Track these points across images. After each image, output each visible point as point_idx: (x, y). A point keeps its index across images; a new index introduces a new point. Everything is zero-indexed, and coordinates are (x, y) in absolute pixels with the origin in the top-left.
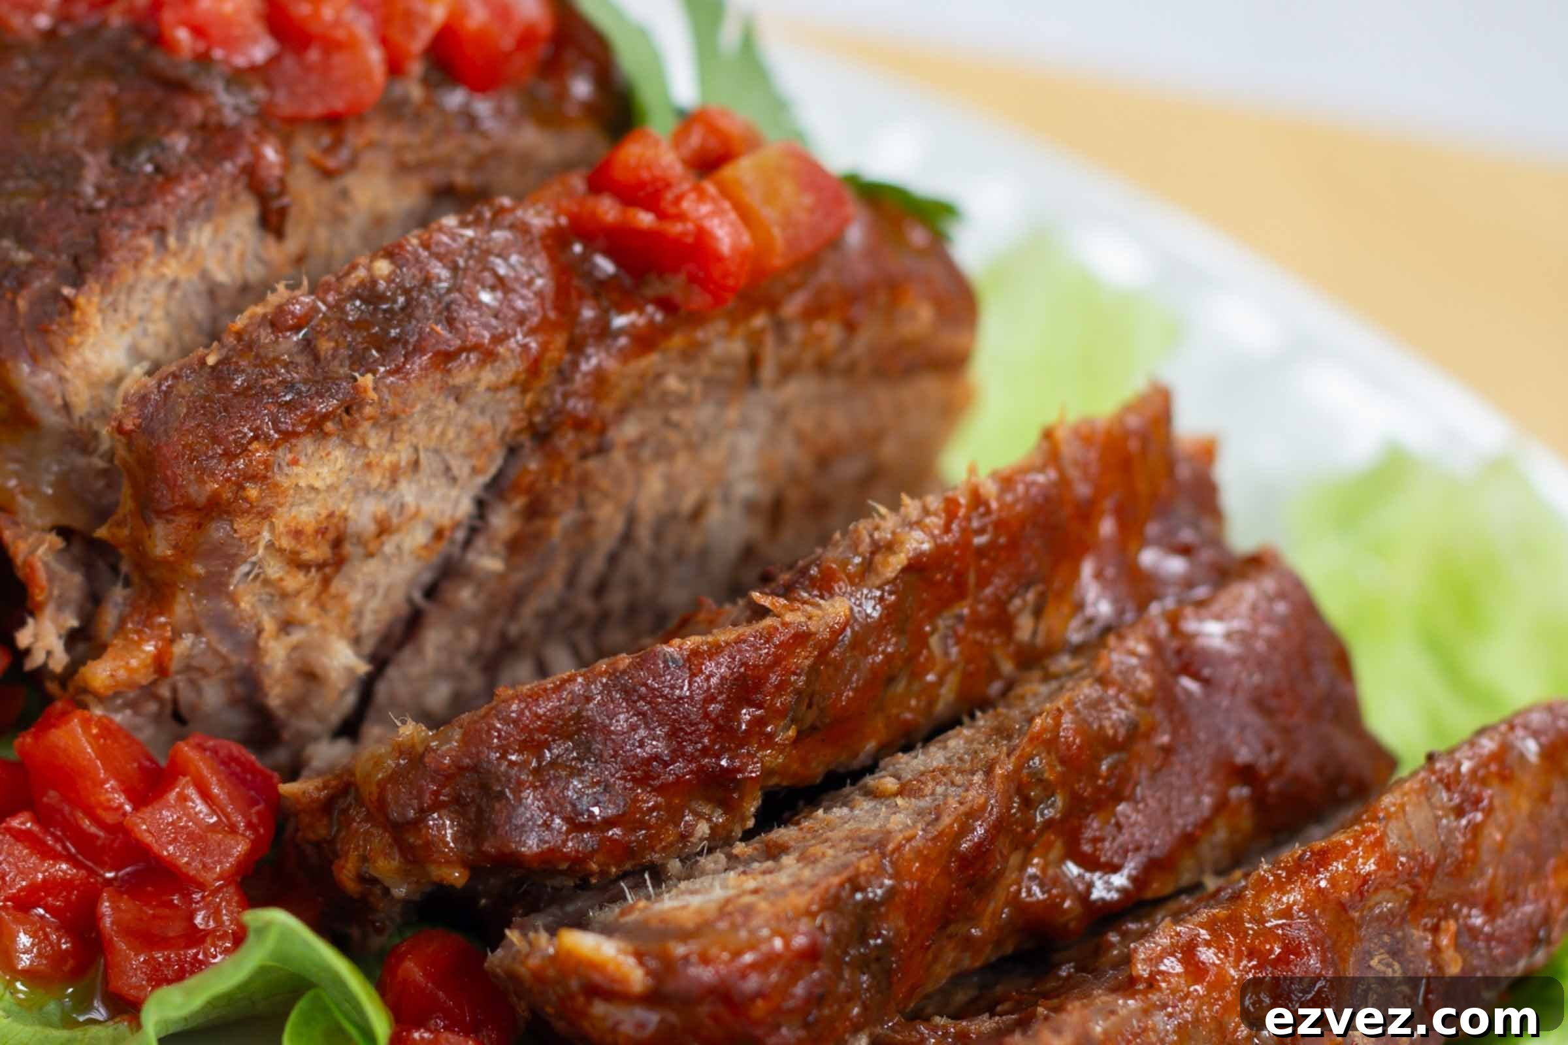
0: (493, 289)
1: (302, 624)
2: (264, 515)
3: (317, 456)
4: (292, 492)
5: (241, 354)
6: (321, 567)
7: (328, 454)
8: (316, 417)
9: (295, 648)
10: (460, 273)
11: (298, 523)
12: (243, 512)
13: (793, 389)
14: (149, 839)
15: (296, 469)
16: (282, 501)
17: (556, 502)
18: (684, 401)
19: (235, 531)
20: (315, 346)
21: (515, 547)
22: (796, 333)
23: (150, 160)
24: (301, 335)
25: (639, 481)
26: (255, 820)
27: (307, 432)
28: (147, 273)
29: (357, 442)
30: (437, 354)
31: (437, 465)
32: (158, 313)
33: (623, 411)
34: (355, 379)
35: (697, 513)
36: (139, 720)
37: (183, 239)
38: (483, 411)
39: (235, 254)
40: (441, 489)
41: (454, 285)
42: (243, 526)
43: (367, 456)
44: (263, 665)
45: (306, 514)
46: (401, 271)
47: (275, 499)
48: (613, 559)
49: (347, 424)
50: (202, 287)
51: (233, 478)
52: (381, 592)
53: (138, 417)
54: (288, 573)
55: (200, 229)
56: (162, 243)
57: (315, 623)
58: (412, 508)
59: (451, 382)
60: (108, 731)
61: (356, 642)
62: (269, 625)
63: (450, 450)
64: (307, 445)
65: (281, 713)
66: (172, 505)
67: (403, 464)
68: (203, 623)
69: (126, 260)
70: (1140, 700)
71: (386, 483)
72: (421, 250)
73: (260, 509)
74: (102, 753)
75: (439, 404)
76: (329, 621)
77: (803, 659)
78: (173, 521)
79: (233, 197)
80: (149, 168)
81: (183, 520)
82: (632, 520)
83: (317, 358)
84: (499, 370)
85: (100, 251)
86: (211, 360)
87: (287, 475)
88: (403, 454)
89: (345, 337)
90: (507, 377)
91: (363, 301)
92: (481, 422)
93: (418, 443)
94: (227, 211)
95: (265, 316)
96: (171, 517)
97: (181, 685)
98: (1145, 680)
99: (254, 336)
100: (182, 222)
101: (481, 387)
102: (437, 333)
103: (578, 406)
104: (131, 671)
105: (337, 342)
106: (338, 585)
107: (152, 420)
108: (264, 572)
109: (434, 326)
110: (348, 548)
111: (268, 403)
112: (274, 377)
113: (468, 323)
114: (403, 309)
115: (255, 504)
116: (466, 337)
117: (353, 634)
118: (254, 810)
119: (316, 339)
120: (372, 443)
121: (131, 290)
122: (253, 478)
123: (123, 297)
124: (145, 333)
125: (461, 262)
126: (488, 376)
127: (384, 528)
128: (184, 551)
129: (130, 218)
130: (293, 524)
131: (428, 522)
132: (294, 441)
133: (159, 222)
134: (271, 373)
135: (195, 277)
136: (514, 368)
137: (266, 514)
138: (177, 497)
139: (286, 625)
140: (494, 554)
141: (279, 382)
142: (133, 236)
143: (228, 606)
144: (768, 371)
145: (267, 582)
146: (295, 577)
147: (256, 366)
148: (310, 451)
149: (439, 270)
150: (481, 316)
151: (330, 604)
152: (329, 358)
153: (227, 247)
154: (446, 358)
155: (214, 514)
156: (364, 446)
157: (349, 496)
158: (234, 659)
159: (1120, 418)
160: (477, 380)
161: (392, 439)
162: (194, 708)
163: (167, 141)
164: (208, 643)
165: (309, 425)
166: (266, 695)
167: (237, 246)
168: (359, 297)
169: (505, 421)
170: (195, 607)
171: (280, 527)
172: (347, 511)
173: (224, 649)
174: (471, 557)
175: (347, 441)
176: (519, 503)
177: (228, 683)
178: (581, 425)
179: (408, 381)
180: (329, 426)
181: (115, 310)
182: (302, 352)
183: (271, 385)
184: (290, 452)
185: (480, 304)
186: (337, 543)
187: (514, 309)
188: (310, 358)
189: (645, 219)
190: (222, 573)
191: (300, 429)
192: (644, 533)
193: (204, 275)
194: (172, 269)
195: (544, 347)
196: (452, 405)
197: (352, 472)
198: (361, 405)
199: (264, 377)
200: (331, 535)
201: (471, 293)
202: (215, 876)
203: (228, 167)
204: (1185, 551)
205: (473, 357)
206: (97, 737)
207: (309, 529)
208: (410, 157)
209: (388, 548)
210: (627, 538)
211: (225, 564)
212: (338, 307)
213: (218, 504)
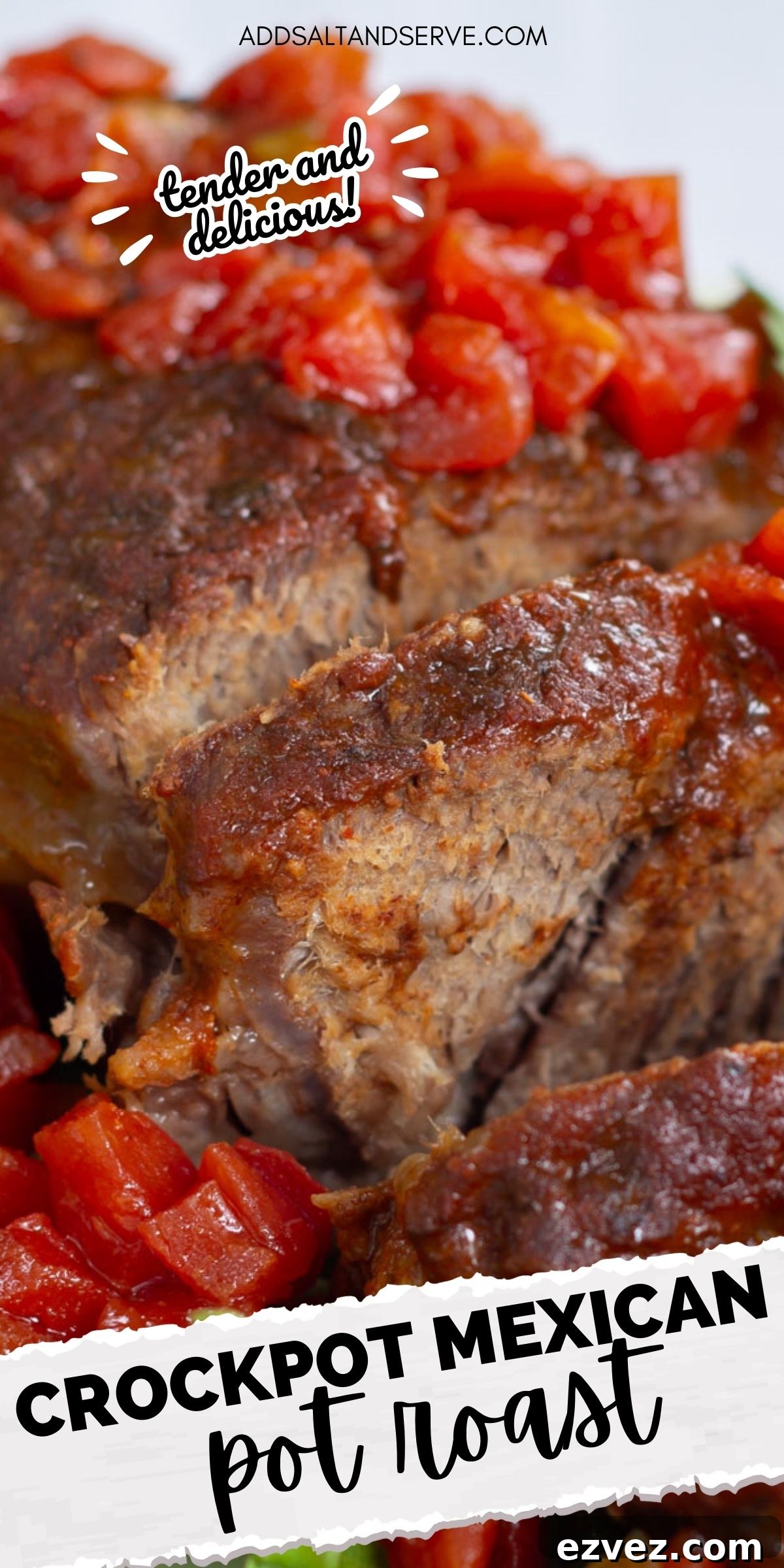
0: (603, 658)
1: (374, 1025)
2: (312, 893)
3: (377, 830)
4: (345, 868)
5: (302, 713)
6: (390, 958)
7: (390, 829)
8: (375, 786)
9: (366, 1052)
10: (565, 639)
11: (355, 906)
12: (286, 888)
14: (163, 1248)
15: (350, 843)
16: (333, 877)
17: (686, 909)
19: (280, 909)
20: (387, 708)
21: (639, 956)
23: (248, 505)
24: (370, 696)
26: (288, 1235)
27: (363, 802)
28: (224, 624)
29: (427, 818)
30: (524, 724)
31: (531, 853)
32: (239, 672)
33: (764, 810)
34: (425, 746)
36: (186, 1124)
37: (272, 592)
38: (584, 794)
39: (337, 614)
40: (538, 881)
41: (555, 650)
42: (289, 904)
43: (440, 836)
44: (328, 1068)
45: (366, 897)
46: (494, 632)
47: (326, 876)
49: (413, 798)
50: (295, 647)
51: (274, 848)
52: (472, 997)
53: (180, 777)
54: (349, 962)
55: (294, 582)
56: (246, 594)
57: (386, 1024)
58: (502, 900)
59: (540, 757)
60: (139, 1129)
61: (448, 1053)
62: (333, 1024)
63: (546, 837)
64: (364, 816)
65: (356, 1127)
66: (206, 876)
67: (486, 848)
68: (252, 1014)
69: (200, 610)
71: (464, 868)
72: (521, 610)
73: (306, 885)
74: (126, 1154)
75: (526, 782)
76: (406, 1025)
78: (208, 893)
79: (338, 549)
80: (245, 513)
81: (221, 892)
83: (387, 722)
84: (600, 748)
85: (171, 598)
86: (265, 718)
87: (339, 849)
88: (489, 839)
89: (422, 701)
90: (610, 755)
91: (445, 663)
92: (582, 807)
93: (504, 826)
94: (330, 564)
95: (333, 672)
96: (205, 889)
97: (232, 1085)
99: (318, 695)
100: (275, 573)
101: (578, 766)
102: (528, 702)
103: (705, 798)
104: (166, 1063)
105: (412, 706)
106: (416, 983)
107: (195, 780)
108: (320, 960)
109: (525, 694)
110: (425, 942)
111: (321, 766)
112: (333, 739)
113: (566, 694)
114: (490, 673)
115: (299, 879)
116: (561, 708)
117: (441, 1043)
118: (288, 1224)
119: (389, 701)
120: (445, 821)
121: (203, 642)
122: (298, 849)
123: (193, 650)
124: (222, 693)
125: (568, 627)
126: (585, 755)
127: (465, 923)
128: (225, 929)
129: (213, 564)
130: (349, 907)
131: (525, 919)
132: (350, 812)
133: (245, 571)
134: (331, 735)
135: (287, 635)
136: (618, 747)
137: (314, 892)
138: (212, 867)
139: (355, 1025)
140: (612, 963)
141: (338, 745)
142: (211, 584)
143: (278, 996)
145: (323, 972)
146: (356, 968)
147: (314, 726)
148: (368, 823)
149: (540, 634)
150: (582, 687)
151: (407, 1005)
152: (400, 723)
153: (329, 605)
154: (536, 730)
155: (255, 888)
156: (437, 823)
157: (421, 881)
158: (293, 1059)
160: (573, 758)
161: (470, 819)
162: (254, 1115)
163: (272, 486)
164: (259, 1039)
165: (367, 794)
166: (337, 1106)
167: (341, 604)
168: (440, 657)
169: (613, 808)
170: (241, 995)
171: (333, 909)
172: (419, 897)
173: (278, 1046)
174: (589, 966)
175: (415, 816)
176: (641, 905)
177: (291, 1087)
178: (708, 820)
179: (488, 752)
180: (391, 797)
181: (184, 665)
182: (371, 714)
183: (328, 747)
184: (344, 823)
185: (583, 672)
186: (409, 933)
187: (624, 682)
188: (380, 721)
190: (270, 958)
191: (355, 798)
193: (299, 632)
194: (255, 624)
195: (656, 727)
196: (542, 784)
197: (424, 853)
198: (430, 775)
199: (322, 738)
200: (398, 923)
201: (575, 661)
202: (231, 1292)
203: (335, 517)
205: (567, 733)
206: (120, 1134)
207: (370, 914)
208: (558, 520)
209: (478, 946)
211: (272, 948)
212: (419, 668)
213: (258, 877)
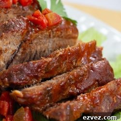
0: (19, 25)
13: (55, 39)
17: (27, 49)
18: (42, 39)
21: (22, 53)
22: (55, 33)
25: (37, 47)
29: (3, 40)
31: (12, 43)
33: (34, 39)
34: (2, 33)
35: (44, 51)
38: (17, 38)
40: (13, 46)
41: (15, 24)
43: (4, 42)
46: (9, 23)
48: (35, 56)
49: (1, 38)
52: (7, 57)
58: (10, 48)
59: (13, 34)
63: (14, 42)
67: (8, 43)
70: (85, 72)
71: (6, 45)
72: (11, 21)
76: (1, 59)
77: (46, 64)
82: (36, 51)
84: (19, 33)
89: (2, 29)
93: (10, 41)
98: (86, 70)
101: (17, 35)
102: (12, 29)
103: (28, 38)
106: (2, 55)
110: (2, 51)
114: (8, 26)
116: (15, 30)
117: (4, 61)
125: (16, 22)
127: (6, 50)
131: (12, 49)
140: (20, 54)
144: (51, 36)
150: (17, 28)
151: (1, 57)
154: (13, 32)
159: (88, 43)
161: (7, 40)
168: (4, 25)
169: (20, 39)
172: (2, 47)
174: (18, 54)
175: (1, 40)
176: (22, 48)
178: (29, 40)
179: (8, 34)
185: (17, 26)
187: (21, 27)
189: (36, 19)
192: (38, 53)
195: (24, 32)
196: (13, 37)
197: (2, 43)
198: (3, 36)
204: (95, 57)
205: (16, 32)
208: (15, 12)
209: (7, 52)
210: (36, 53)
212: (2, 26)
